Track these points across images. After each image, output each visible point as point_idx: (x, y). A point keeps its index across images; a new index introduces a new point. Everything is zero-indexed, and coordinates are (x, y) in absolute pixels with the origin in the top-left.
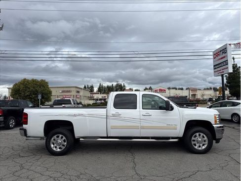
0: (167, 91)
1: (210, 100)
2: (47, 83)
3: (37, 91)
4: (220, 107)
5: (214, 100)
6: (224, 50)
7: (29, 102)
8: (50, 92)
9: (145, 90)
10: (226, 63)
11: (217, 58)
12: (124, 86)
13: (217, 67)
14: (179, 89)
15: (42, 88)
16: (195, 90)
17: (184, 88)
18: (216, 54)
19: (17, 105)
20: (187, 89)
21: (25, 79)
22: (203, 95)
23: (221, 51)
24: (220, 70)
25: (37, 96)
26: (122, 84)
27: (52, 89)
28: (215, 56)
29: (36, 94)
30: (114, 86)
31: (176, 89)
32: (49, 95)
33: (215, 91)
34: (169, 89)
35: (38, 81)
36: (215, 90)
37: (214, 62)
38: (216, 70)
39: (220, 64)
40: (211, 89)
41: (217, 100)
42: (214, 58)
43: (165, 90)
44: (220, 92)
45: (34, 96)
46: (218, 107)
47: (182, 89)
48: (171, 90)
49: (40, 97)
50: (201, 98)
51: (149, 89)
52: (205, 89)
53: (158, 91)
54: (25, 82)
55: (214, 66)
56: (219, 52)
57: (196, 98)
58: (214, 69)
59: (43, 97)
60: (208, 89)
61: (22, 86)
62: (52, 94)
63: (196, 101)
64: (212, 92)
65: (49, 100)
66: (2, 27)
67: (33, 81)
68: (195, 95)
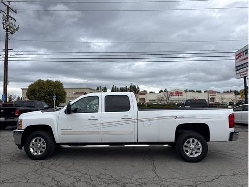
0: (184, 93)
1: (231, 104)
2: (62, 84)
3: (52, 93)
4: (243, 111)
5: (235, 103)
6: (246, 51)
7: (44, 103)
8: (65, 94)
9: (160, 92)
11: (240, 59)
12: (138, 88)
13: (239, 68)
14: (196, 92)
15: (57, 89)
16: (214, 93)
17: (203, 92)
18: (239, 55)
19: (33, 105)
20: (205, 92)
21: (40, 80)
22: (222, 99)
23: (243, 52)
24: (243, 72)
25: (52, 97)
26: (136, 86)
27: (66, 91)
28: (237, 57)
29: (51, 95)
30: (128, 88)
31: (194, 92)
32: (64, 96)
34: (186, 91)
35: (53, 82)
36: (236, 93)
37: (236, 63)
38: (238, 72)
39: (243, 65)
40: (231, 92)
41: (237, 104)
42: (237, 59)
43: (182, 93)
44: (242, 96)
45: (48, 97)
46: (240, 111)
47: (200, 92)
48: (189, 93)
49: (54, 98)
50: (221, 102)
51: (165, 91)
52: (224, 92)
53: (174, 94)
54: (40, 83)
55: (236, 67)
56: (241, 53)
57: (215, 101)
58: (236, 71)
59: (57, 98)
60: (228, 92)
61: (37, 87)
62: (67, 96)
63: (216, 104)
64: (232, 96)
65: (63, 101)
66: (18, 27)
67: (48, 81)
68: (213, 98)
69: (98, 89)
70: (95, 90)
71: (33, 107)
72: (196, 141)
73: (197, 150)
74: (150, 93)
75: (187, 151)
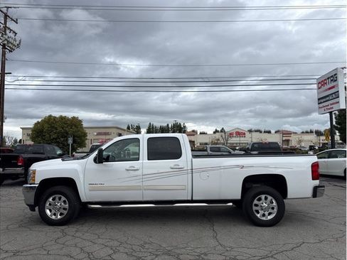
0: (248, 135)
1: (312, 148)
2: (81, 121)
3: (67, 133)
4: (328, 158)
5: (317, 148)
6: (333, 77)
7: (56, 148)
8: (85, 135)
9: (214, 133)
10: (336, 95)
11: (323, 88)
12: (185, 127)
13: (322, 101)
14: (265, 132)
15: (74, 129)
16: (289, 133)
17: (273, 131)
18: (322, 83)
20: (276, 132)
21: (50, 116)
22: (300, 141)
23: (328, 78)
24: (328, 106)
25: (67, 140)
26: (182, 124)
27: (87, 131)
28: (320, 85)
29: (65, 136)
30: (170, 126)
31: (261, 132)
32: (83, 138)
33: (318, 135)
34: (250, 131)
35: (68, 119)
36: (318, 133)
37: (318, 93)
38: (321, 105)
39: (327, 96)
40: (311, 132)
41: (320, 149)
42: (319, 88)
43: (244, 134)
44: (327, 137)
45: (62, 139)
46: (325, 158)
47: (269, 132)
48: (254, 134)
49: (70, 141)
50: (298, 146)
51: (221, 131)
52: (303, 132)
54: (50, 121)
55: (319, 99)
56: (325, 80)
57: (290, 145)
58: (319, 104)
59: (74, 141)
60: (307, 132)
61: (46, 125)
62: (88, 137)
63: (291, 149)
64: (313, 137)
65: (82, 144)
66: (20, 43)
67: (62, 118)
68: (288, 141)
69: (128, 128)
70: (124, 130)
71: (42, 153)
72: (270, 198)
73: (270, 211)
74: (201, 133)
75: (258, 212)
